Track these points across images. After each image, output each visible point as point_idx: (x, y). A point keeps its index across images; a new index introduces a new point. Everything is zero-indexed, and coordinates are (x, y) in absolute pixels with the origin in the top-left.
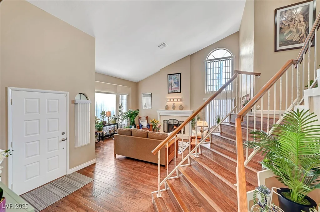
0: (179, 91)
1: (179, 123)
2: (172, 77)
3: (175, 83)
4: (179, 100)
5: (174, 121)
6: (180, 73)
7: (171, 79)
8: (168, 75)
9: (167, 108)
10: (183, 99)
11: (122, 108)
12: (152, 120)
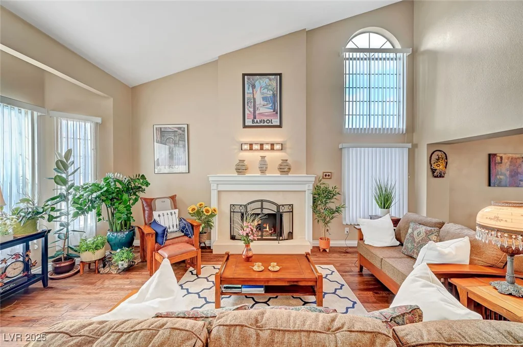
0: (276, 122)
1: (278, 211)
2: (257, 84)
3: (264, 99)
4: (277, 147)
5: (266, 205)
6: (280, 75)
7: (254, 86)
8: (244, 75)
9: (241, 169)
10: (288, 145)
11: (71, 170)
12: (193, 206)
